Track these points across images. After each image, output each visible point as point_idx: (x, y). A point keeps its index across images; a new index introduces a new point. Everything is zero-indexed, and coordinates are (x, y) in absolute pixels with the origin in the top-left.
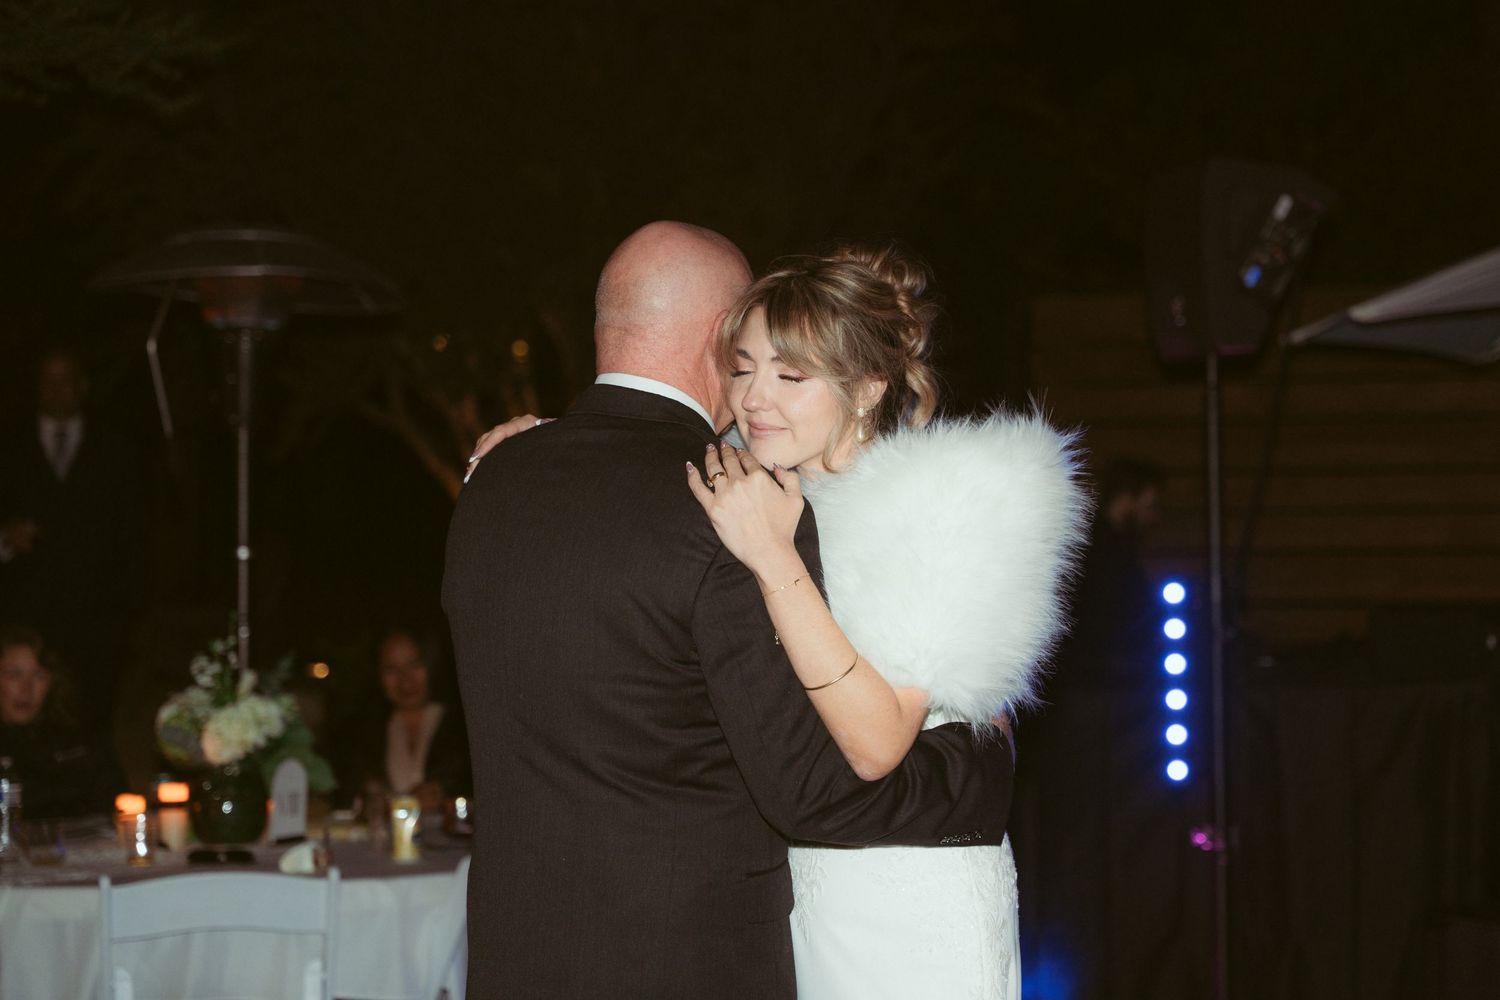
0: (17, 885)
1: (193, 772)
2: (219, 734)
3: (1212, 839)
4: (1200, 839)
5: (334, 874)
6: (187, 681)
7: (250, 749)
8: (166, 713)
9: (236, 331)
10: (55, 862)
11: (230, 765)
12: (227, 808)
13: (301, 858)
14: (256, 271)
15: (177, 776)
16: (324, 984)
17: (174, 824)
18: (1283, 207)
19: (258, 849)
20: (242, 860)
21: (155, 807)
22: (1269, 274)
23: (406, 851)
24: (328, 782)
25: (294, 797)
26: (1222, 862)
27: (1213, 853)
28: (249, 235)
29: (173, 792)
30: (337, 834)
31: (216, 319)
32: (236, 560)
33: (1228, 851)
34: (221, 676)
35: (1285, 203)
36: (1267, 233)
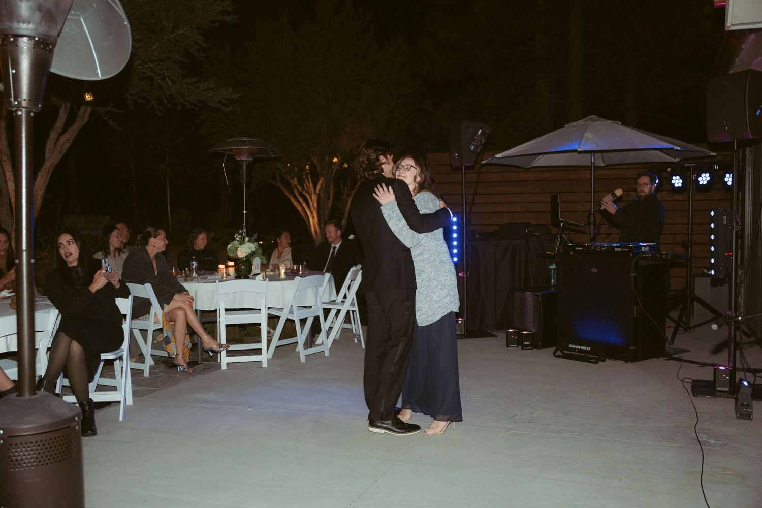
1: (236, 260)
2: (241, 251)
3: (463, 275)
4: (461, 275)
5: (267, 280)
6: (234, 239)
7: (248, 254)
8: (229, 246)
9: (243, 161)
10: (206, 278)
11: (243, 258)
13: (260, 277)
14: (247, 147)
15: (231, 260)
16: (266, 304)
17: (232, 271)
19: (250, 276)
20: (247, 278)
21: (227, 267)
22: (476, 147)
23: (283, 276)
24: (265, 262)
25: (258, 265)
26: (465, 280)
27: (463, 278)
28: (245, 139)
29: (231, 263)
30: (267, 273)
31: (238, 159)
32: (243, 213)
33: (467, 277)
34: (241, 238)
35: (480, 131)
36: (476, 138)
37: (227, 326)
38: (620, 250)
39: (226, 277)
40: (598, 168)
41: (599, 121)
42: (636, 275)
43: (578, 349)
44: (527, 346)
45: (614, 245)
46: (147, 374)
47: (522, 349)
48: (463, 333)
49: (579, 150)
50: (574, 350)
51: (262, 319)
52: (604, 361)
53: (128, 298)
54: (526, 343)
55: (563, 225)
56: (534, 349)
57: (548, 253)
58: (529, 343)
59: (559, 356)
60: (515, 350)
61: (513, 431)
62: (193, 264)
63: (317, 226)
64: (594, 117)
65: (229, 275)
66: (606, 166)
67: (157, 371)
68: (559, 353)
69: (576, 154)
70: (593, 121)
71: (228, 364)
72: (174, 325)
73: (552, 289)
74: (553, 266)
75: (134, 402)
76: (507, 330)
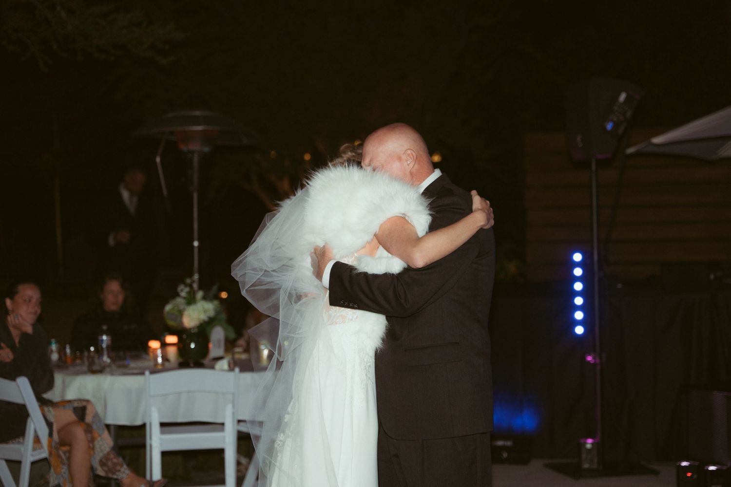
0: (112, 374)
1: (179, 332)
2: (189, 315)
3: (594, 358)
4: (589, 358)
5: (237, 370)
6: (176, 295)
7: (202, 322)
8: (168, 308)
9: (192, 152)
10: (126, 366)
11: (194, 328)
12: (193, 346)
13: (224, 364)
14: (200, 128)
15: (172, 333)
16: (233, 414)
17: (172, 352)
18: (623, 97)
19: (206, 362)
20: (199, 365)
21: (164, 345)
22: (617, 125)
24: (232, 335)
25: (219, 341)
26: (598, 368)
27: (595, 364)
28: (197, 113)
29: (172, 339)
30: (237, 356)
31: (184, 148)
32: (193, 247)
33: (601, 363)
34: (189, 293)
35: (623, 95)
36: (616, 108)
37: (164, 454)
39: (163, 364)
48: (595, 466)
51: (227, 441)
62: (102, 341)
65: (169, 361)
72: (70, 452)
76: (678, 464)
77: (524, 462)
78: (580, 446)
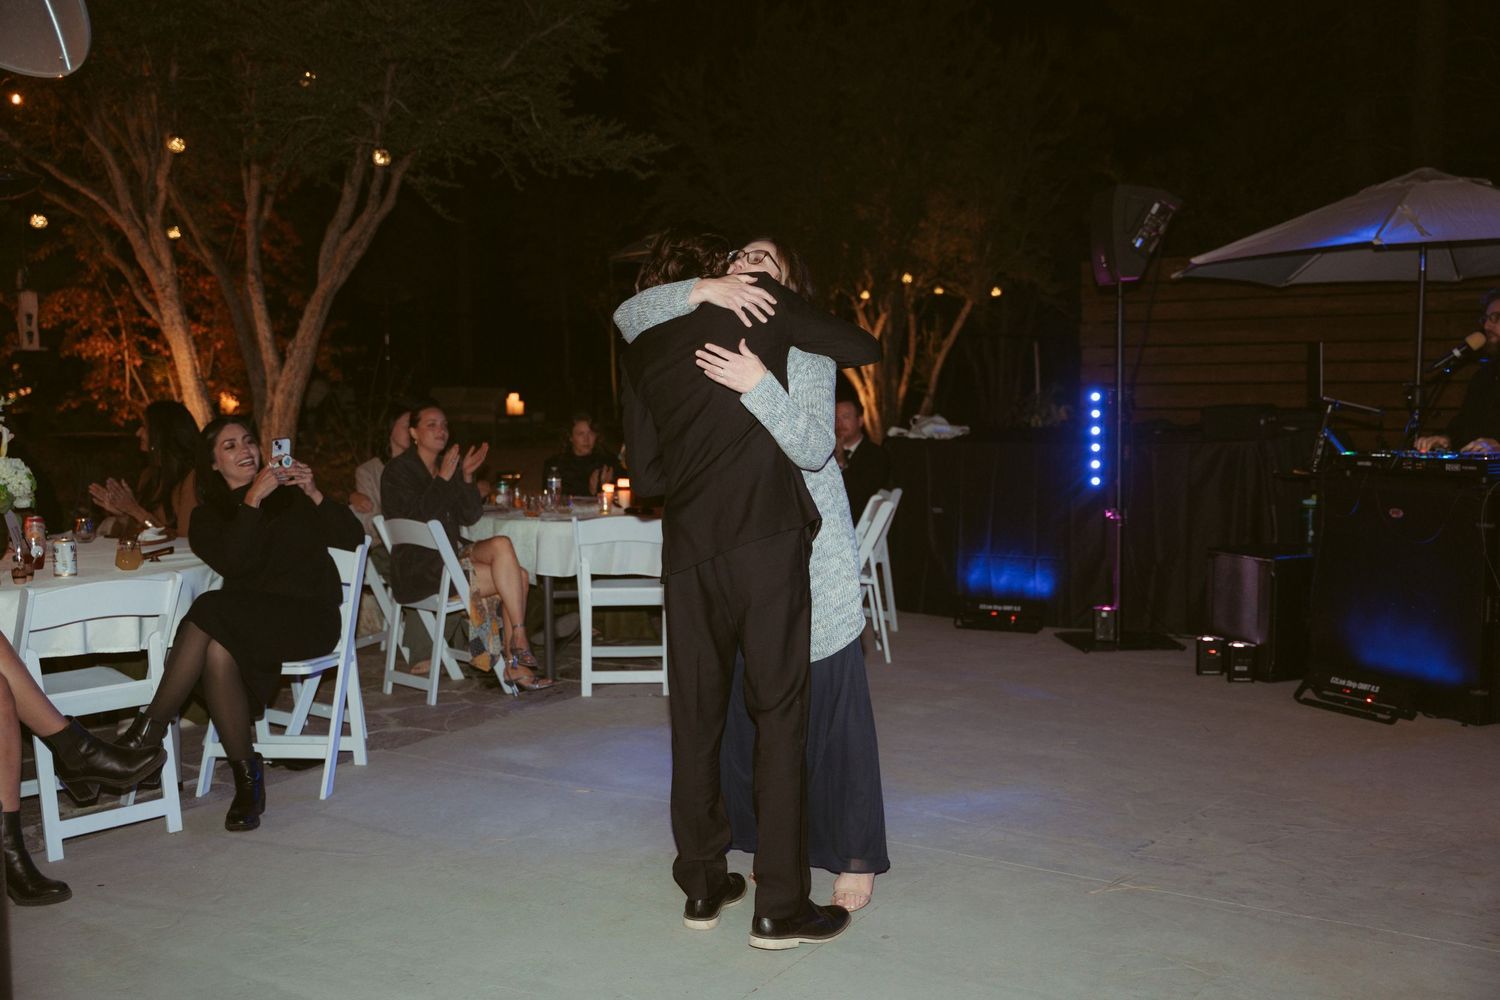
0: (543, 520)
3: (1114, 515)
4: (1108, 514)
10: (568, 512)
17: (624, 497)
18: (1155, 208)
22: (1147, 242)
26: (1120, 526)
27: (1115, 521)
33: (1123, 521)
35: (1156, 206)
36: (1146, 221)
37: (596, 610)
38: (1457, 467)
39: (609, 510)
40: (1434, 286)
41: (1440, 178)
42: (1492, 526)
43: (1350, 688)
44: (1241, 674)
45: (1445, 457)
46: (433, 700)
47: (1230, 680)
48: (1111, 638)
49: (1376, 242)
50: (1340, 688)
52: (1411, 717)
53: (354, 550)
54: (1237, 668)
55: (1332, 409)
56: (1256, 682)
57: (1295, 472)
58: (1245, 668)
59: (1307, 702)
60: (1214, 680)
61: (1127, 886)
62: (552, 483)
63: (874, 409)
64: (1426, 170)
65: (619, 506)
66: (1464, 281)
67: (459, 693)
68: (1309, 694)
69: (1370, 252)
70: (1425, 179)
71: (595, 686)
73: (1310, 551)
74: (1311, 502)
75: (369, 759)
76: (1199, 638)
77: (1034, 630)
78: (1096, 614)
